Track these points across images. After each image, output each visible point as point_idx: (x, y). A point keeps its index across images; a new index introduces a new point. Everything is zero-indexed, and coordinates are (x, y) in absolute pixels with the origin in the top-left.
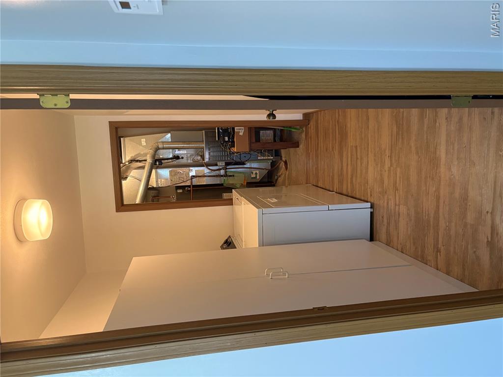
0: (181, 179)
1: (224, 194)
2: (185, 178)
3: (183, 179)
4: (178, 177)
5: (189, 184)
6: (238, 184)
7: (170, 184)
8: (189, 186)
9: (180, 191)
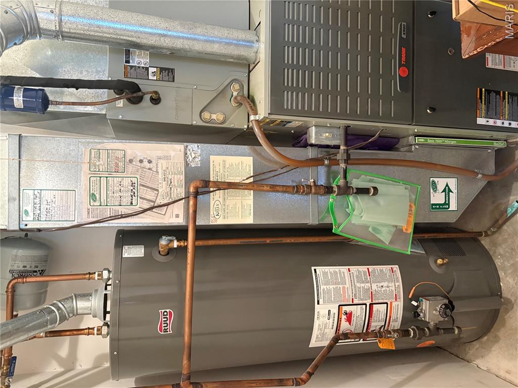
0: (143, 192)
1: (320, 270)
2: (163, 188)
3: (150, 195)
4: (126, 182)
5: (180, 221)
6: (384, 230)
7: (85, 219)
8: (179, 232)
9: (135, 252)
